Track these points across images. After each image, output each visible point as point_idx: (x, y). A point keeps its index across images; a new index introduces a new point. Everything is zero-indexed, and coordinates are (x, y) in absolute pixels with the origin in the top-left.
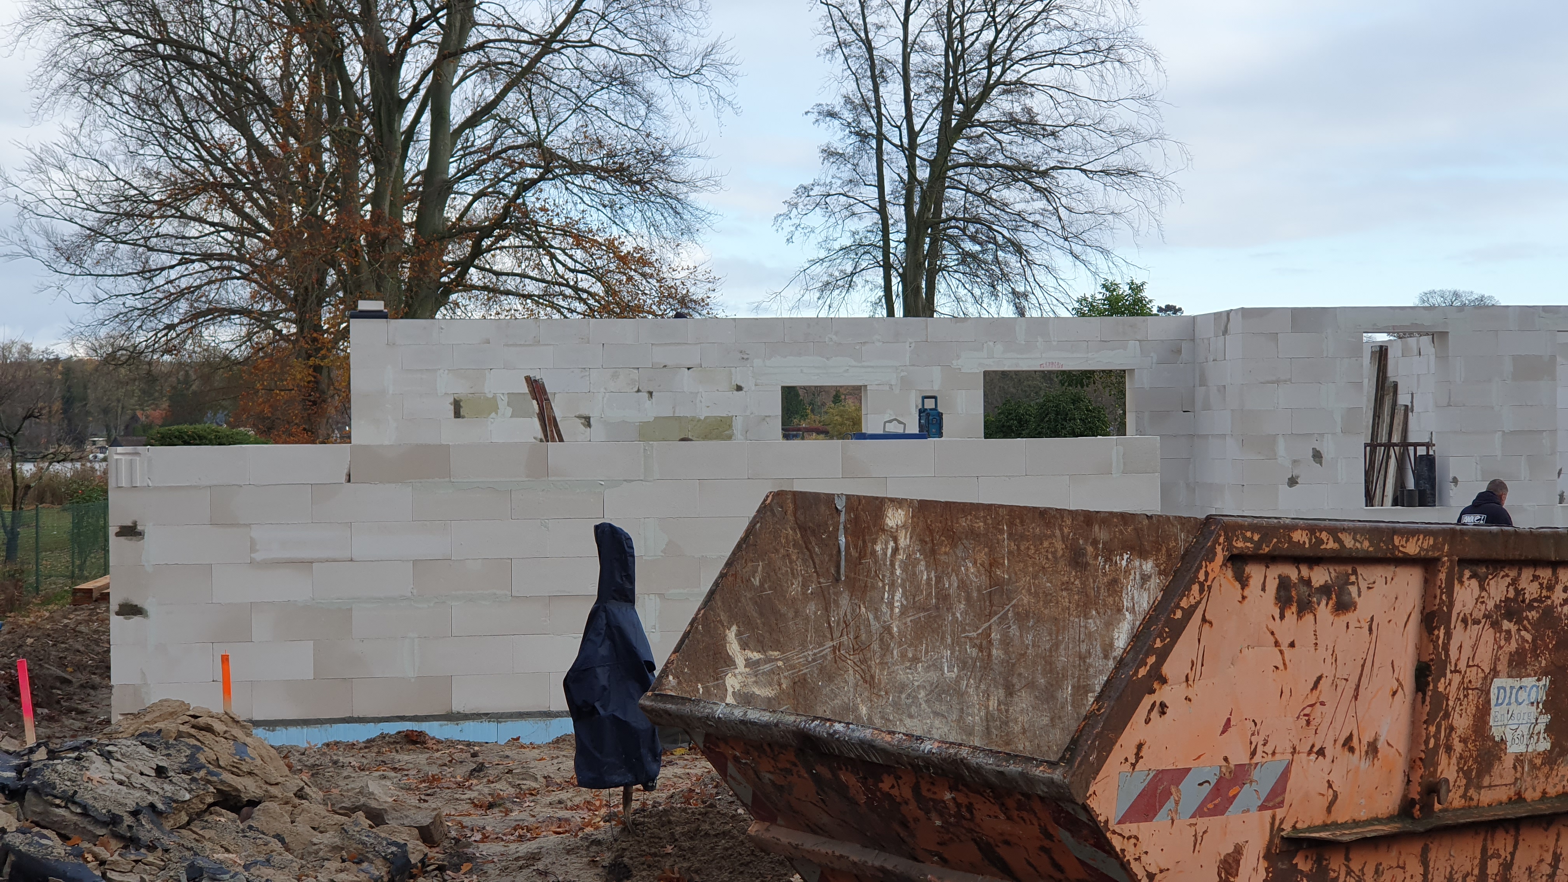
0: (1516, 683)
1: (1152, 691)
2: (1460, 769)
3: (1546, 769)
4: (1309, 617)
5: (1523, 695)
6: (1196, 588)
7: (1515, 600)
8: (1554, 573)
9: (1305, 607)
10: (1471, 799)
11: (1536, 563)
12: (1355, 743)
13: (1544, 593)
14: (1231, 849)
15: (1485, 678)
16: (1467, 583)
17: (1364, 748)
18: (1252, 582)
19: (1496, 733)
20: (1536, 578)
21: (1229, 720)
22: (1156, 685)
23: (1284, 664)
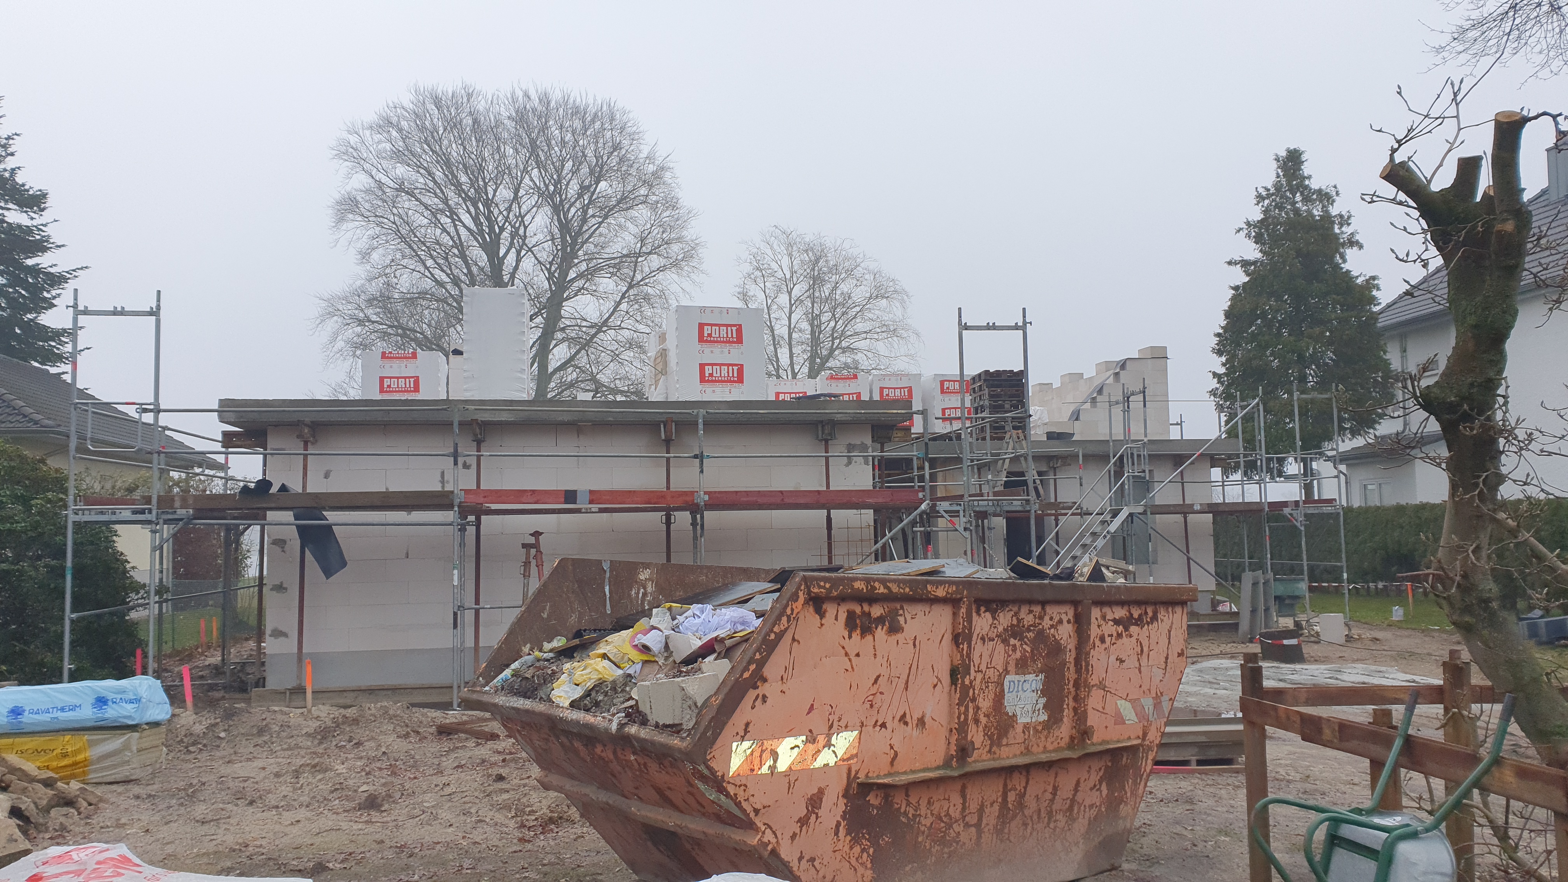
0: (1022, 678)
1: (756, 688)
2: (985, 734)
3: (1045, 732)
4: (869, 638)
5: (1026, 686)
6: (784, 619)
7: (1018, 625)
8: (1043, 608)
9: (866, 631)
10: (995, 753)
11: (1030, 602)
12: (908, 718)
13: (1037, 621)
14: (816, 791)
15: (1000, 675)
16: (983, 615)
17: (915, 723)
18: (827, 615)
19: (1010, 710)
20: (1031, 612)
21: (812, 705)
22: (759, 683)
23: (852, 668)
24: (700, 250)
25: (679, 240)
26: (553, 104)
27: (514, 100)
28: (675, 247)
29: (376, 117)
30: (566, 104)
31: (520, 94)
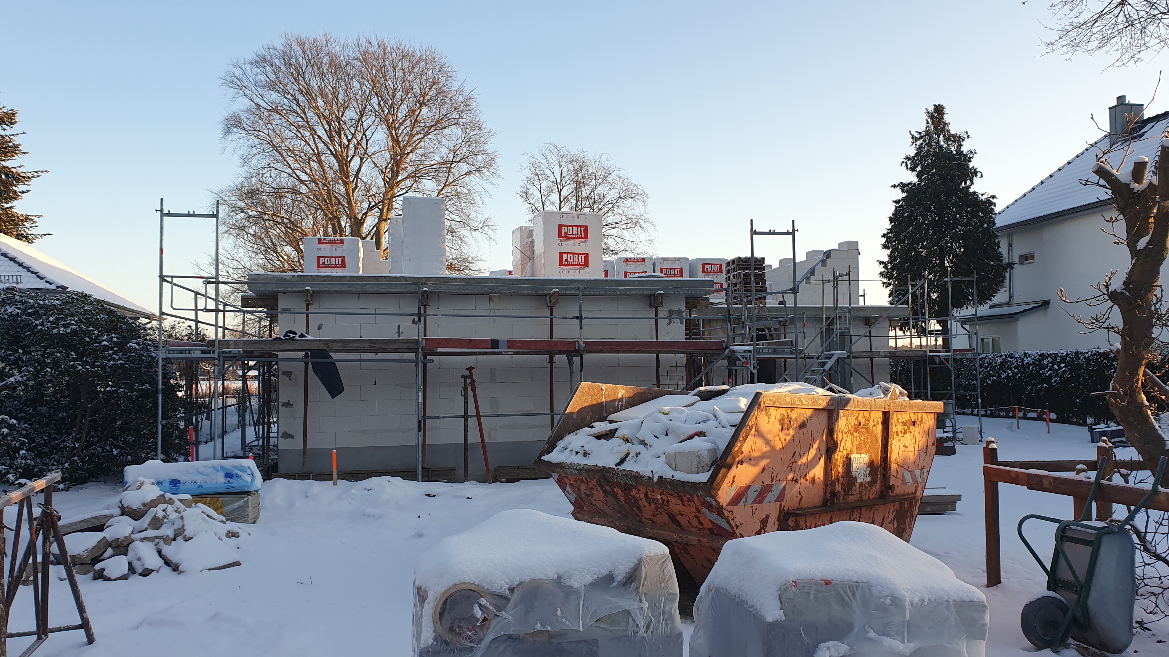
0: (859, 456)
1: (739, 457)
2: (842, 488)
3: (869, 488)
5: (861, 460)
7: (858, 425)
12: (807, 477)
14: (764, 518)
15: (849, 454)
17: (810, 480)
19: (853, 474)
21: (764, 468)
22: (740, 454)
24: (498, 161)
25: (480, 152)
26: (388, 50)
27: (359, 46)
28: (480, 157)
29: (254, 56)
30: (398, 49)
31: (363, 41)
